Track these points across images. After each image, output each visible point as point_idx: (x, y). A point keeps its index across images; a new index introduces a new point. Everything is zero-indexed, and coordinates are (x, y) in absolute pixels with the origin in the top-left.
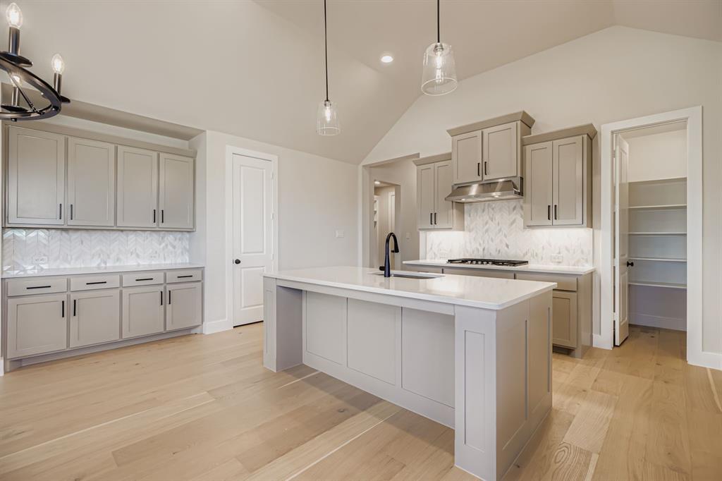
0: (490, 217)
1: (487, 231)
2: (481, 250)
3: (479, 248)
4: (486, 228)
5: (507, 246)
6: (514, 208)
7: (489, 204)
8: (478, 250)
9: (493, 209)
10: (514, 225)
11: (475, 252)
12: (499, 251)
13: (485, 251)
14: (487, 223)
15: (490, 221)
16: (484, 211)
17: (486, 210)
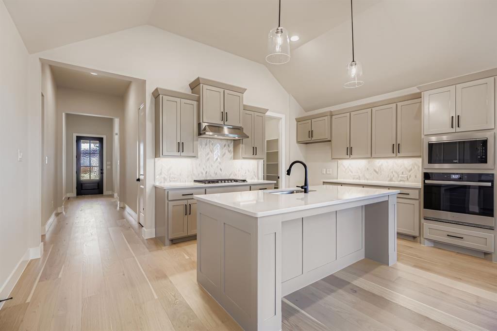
0: (210, 150)
1: (208, 159)
2: (204, 173)
3: (203, 171)
4: (207, 157)
5: (221, 170)
6: (225, 146)
7: (209, 141)
8: (202, 173)
9: (212, 144)
10: (225, 157)
11: (201, 175)
12: (216, 174)
13: (207, 174)
14: (208, 154)
15: (210, 153)
16: (206, 145)
17: (208, 145)
